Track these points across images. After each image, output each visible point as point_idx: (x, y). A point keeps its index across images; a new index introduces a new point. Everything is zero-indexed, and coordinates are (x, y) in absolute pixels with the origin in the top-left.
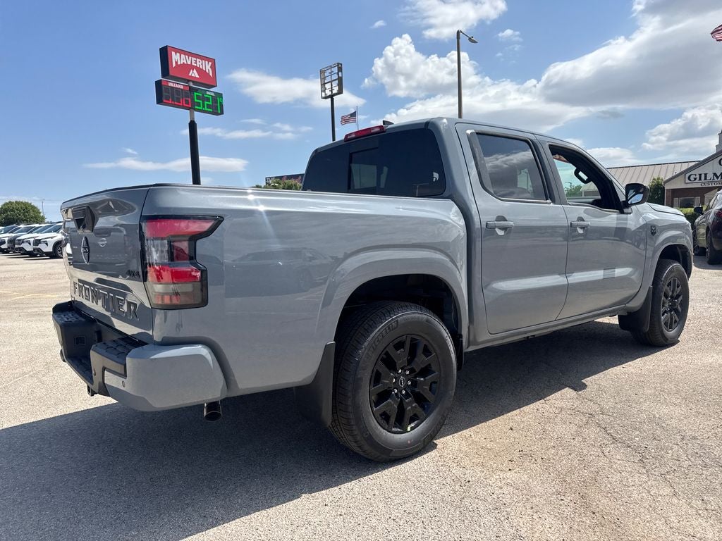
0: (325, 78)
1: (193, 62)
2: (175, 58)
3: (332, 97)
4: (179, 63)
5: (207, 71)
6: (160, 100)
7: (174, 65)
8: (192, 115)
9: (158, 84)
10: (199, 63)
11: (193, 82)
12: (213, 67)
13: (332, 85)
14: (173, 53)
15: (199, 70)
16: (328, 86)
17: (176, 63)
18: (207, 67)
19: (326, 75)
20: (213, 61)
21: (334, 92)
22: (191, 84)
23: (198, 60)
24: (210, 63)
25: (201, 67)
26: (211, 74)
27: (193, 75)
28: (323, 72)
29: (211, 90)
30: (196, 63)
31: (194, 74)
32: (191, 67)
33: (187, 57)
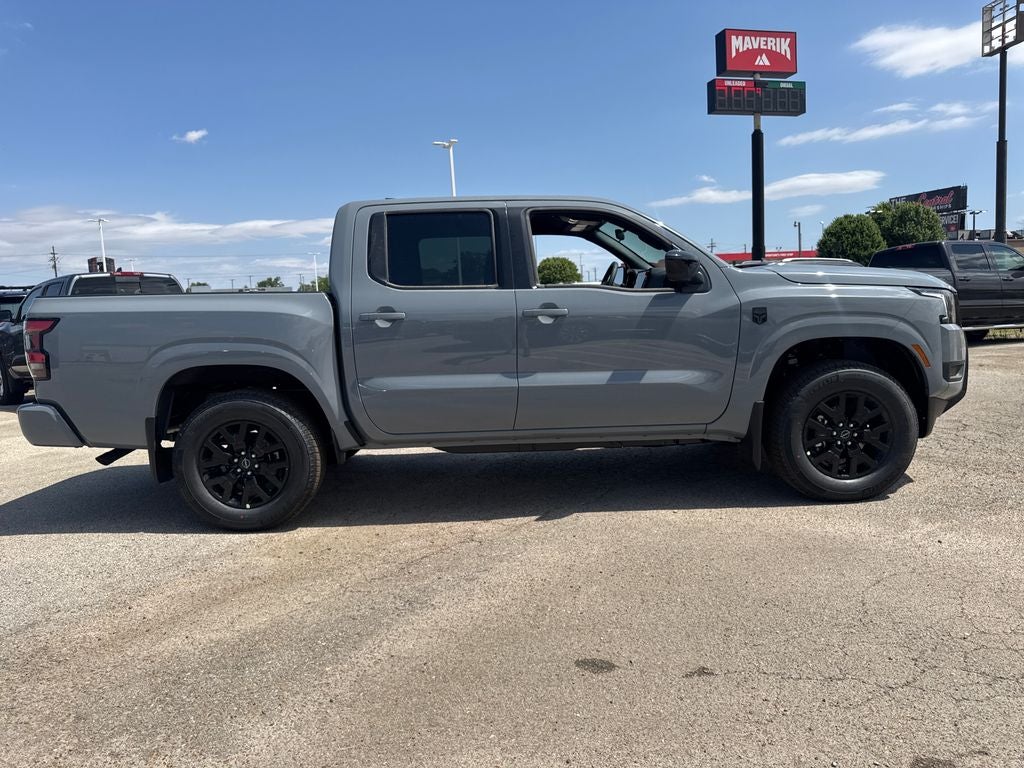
0: (992, 21)
1: (762, 43)
2: (737, 44)
3: (1003, 51)
4: (741, 50)
5: (783, 53)
6: (712, 109)
7: (734, 54)
8: (757, 123)
9: (711, 85)
10: (771, 43)
11: (761, 73)
12: (793, 46)
13: (1004, 30)
14: (734, 37)
15: (771, 54)
16: (997, 33)
17: (737, 50)
18: (783, 46)
19: (994, 14)
20: (792, 36)
21: (1007, 41)
22: (758, 77)
23: (769, 39)
24: (788, 40)
25: (774, 49)
26: (789, 56)
27: (761, 64)
28: (988, 11)
29: (788, 79)
30: (766, 44)
31: (763, 61)
32: (759, 52)
33: (753, 38)
